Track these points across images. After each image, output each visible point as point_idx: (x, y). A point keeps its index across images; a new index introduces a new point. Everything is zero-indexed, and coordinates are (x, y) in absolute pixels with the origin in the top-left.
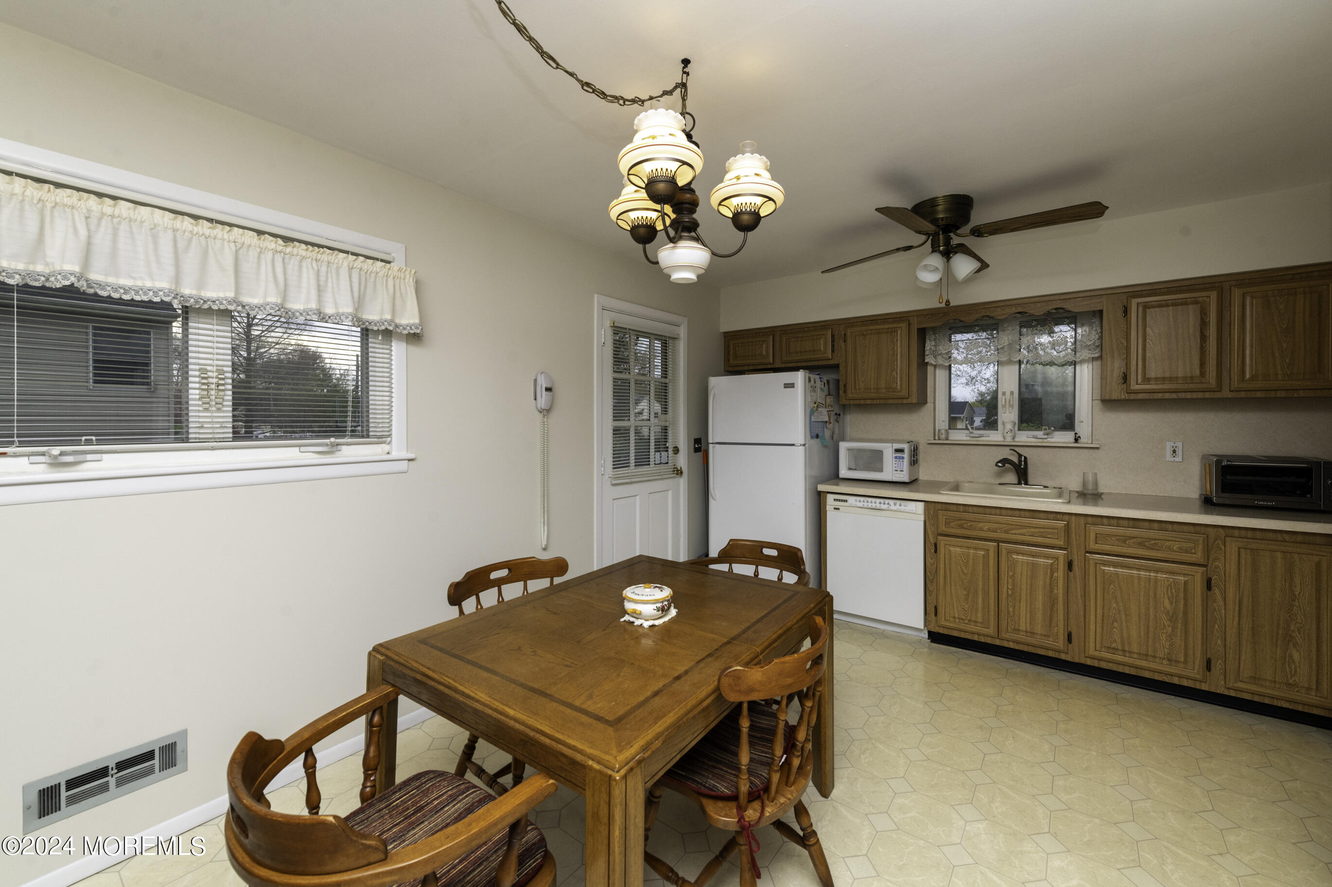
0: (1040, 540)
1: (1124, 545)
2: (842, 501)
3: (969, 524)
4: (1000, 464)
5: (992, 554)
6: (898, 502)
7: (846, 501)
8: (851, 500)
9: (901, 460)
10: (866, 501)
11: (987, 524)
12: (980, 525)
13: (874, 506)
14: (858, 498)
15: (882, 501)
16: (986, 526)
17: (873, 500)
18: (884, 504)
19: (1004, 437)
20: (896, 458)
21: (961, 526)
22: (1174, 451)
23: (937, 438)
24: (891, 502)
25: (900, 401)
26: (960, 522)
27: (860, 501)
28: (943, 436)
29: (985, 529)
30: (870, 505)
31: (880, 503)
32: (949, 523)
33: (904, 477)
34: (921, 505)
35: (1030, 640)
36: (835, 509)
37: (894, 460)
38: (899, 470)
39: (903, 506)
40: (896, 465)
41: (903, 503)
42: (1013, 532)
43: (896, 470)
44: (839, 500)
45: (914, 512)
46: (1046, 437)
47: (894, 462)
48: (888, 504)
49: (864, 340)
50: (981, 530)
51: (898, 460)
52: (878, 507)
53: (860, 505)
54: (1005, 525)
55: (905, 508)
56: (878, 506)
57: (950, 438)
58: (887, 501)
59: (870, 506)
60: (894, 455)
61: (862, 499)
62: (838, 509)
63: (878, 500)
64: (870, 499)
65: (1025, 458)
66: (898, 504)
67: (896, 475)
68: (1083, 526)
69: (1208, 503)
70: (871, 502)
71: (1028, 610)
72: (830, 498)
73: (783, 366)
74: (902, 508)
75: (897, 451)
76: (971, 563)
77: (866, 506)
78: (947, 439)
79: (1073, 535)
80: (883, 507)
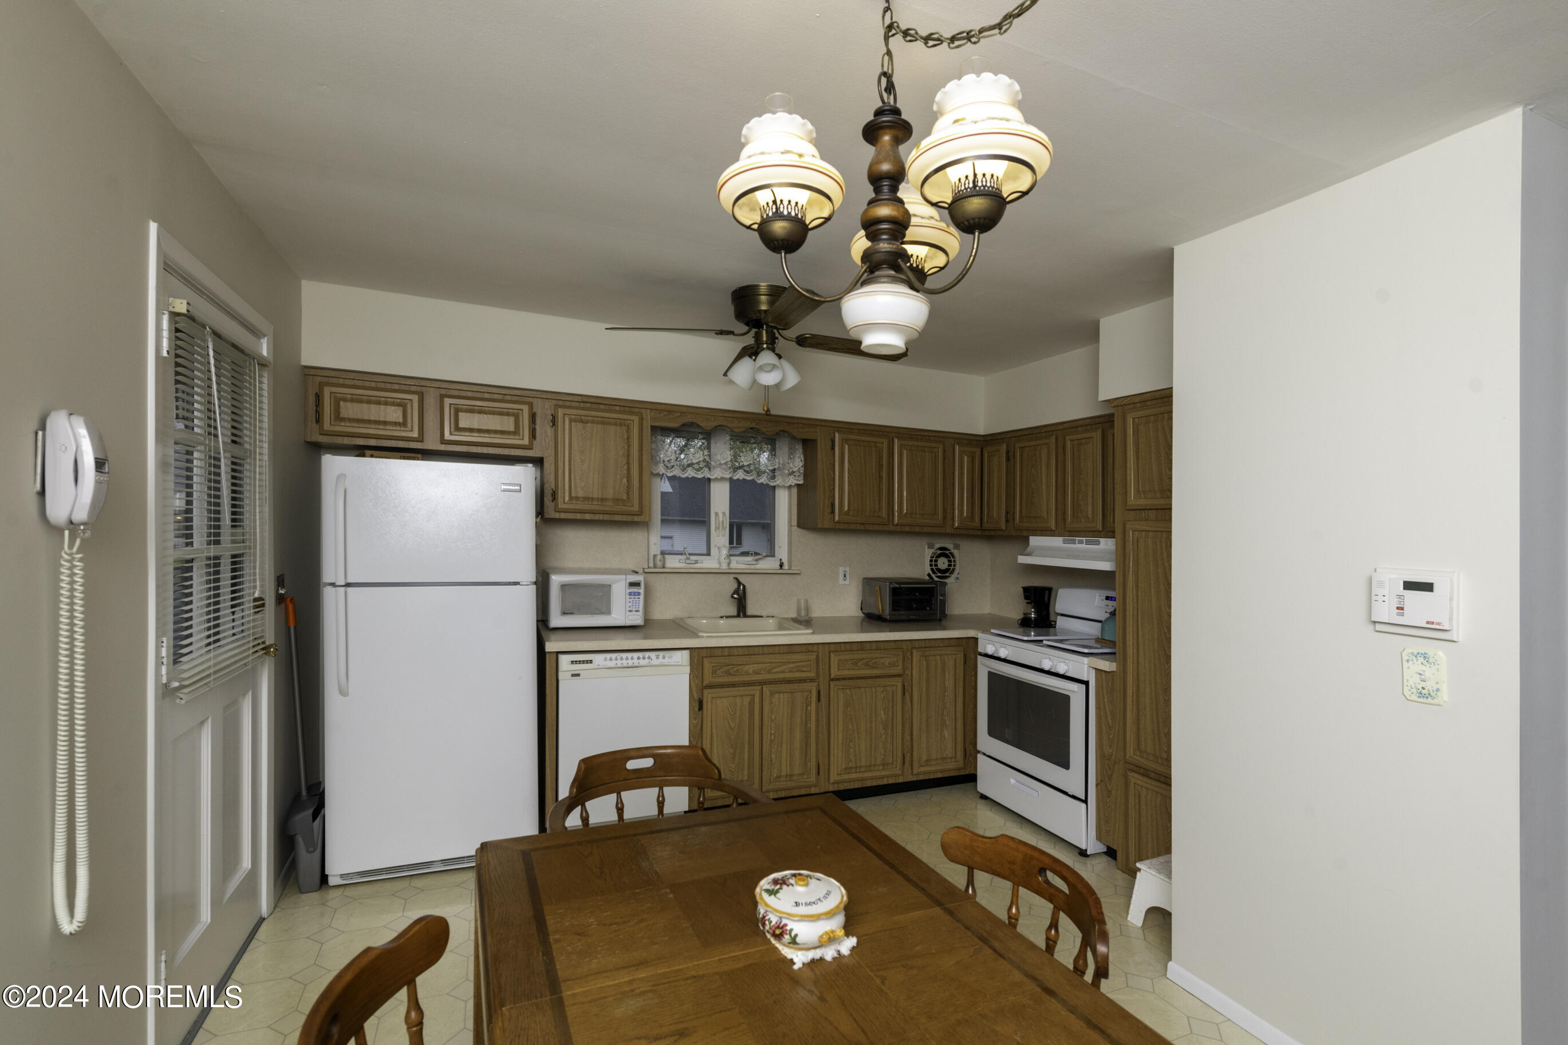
0: (797, 675)
1: (857, 668)
2: (583, 662)
3: (735, 669)
4: (735, 596)
5: (757, 699)
6: (661, 654)
7: (591, 662)
8: (598, 659)
9: (637, 597)
10: (619, 658)
11: (752, 666)
12: (746, 668)
13: (630, 663)
14: (608, 656)
15: (640, 654)
16: (750, 668)
17: (629, 655)
18: (644, 658)
19: (720, 563)
20: (630, 594)
21: (728, 673)
22: (845, 576)
23: (651, 565)
24: (653, 655)
25: (629, 518)
26: (726, 668)
27: (611, 659)
28: (659, 563)
29: (750, 672)
30: (625, 663)
31: (639, 658)
32: (716, 671)
33: (637, 619)
34: (686, 653)
35: (790, 784)
36: (573, 675)
37: (628, 597)
38: (634, 610)
39: (667, 658)
40: (631, 604)
41: (667, 654)
42: (775, 670)
43: (630, 611)
44: (580, 662)
45: (680, 663)
46: (755, 563)
47: (628, 600)
48: (649, 658)
49: (584, 429)
50: (747, 674)
51: (632, 597)
52: (636, 664)
53: (612, 664)
54: (768, 665)
55: (670, 661)
56: (636, 662)
57: (668, 565)
58: (647, 654)
59: (625, 665)
60: (628, 591)
61: (614, 655)
62: (578, 675)
63: (635, 655)
64: (624, 655)
65: (744, 587)
66: (661, 657)
67: (630, 618)
68: (828, 654)
69: (872, 619)
70: (627, 659)
71: (788, 753)
72: (564, 660)
73: (443, 448)
74: (666, 661)
75: (633, 584)
76: (738, 714)
77: (619, 665)
78: (664, 567)
79: (821, 664)
80: (642, 662)
